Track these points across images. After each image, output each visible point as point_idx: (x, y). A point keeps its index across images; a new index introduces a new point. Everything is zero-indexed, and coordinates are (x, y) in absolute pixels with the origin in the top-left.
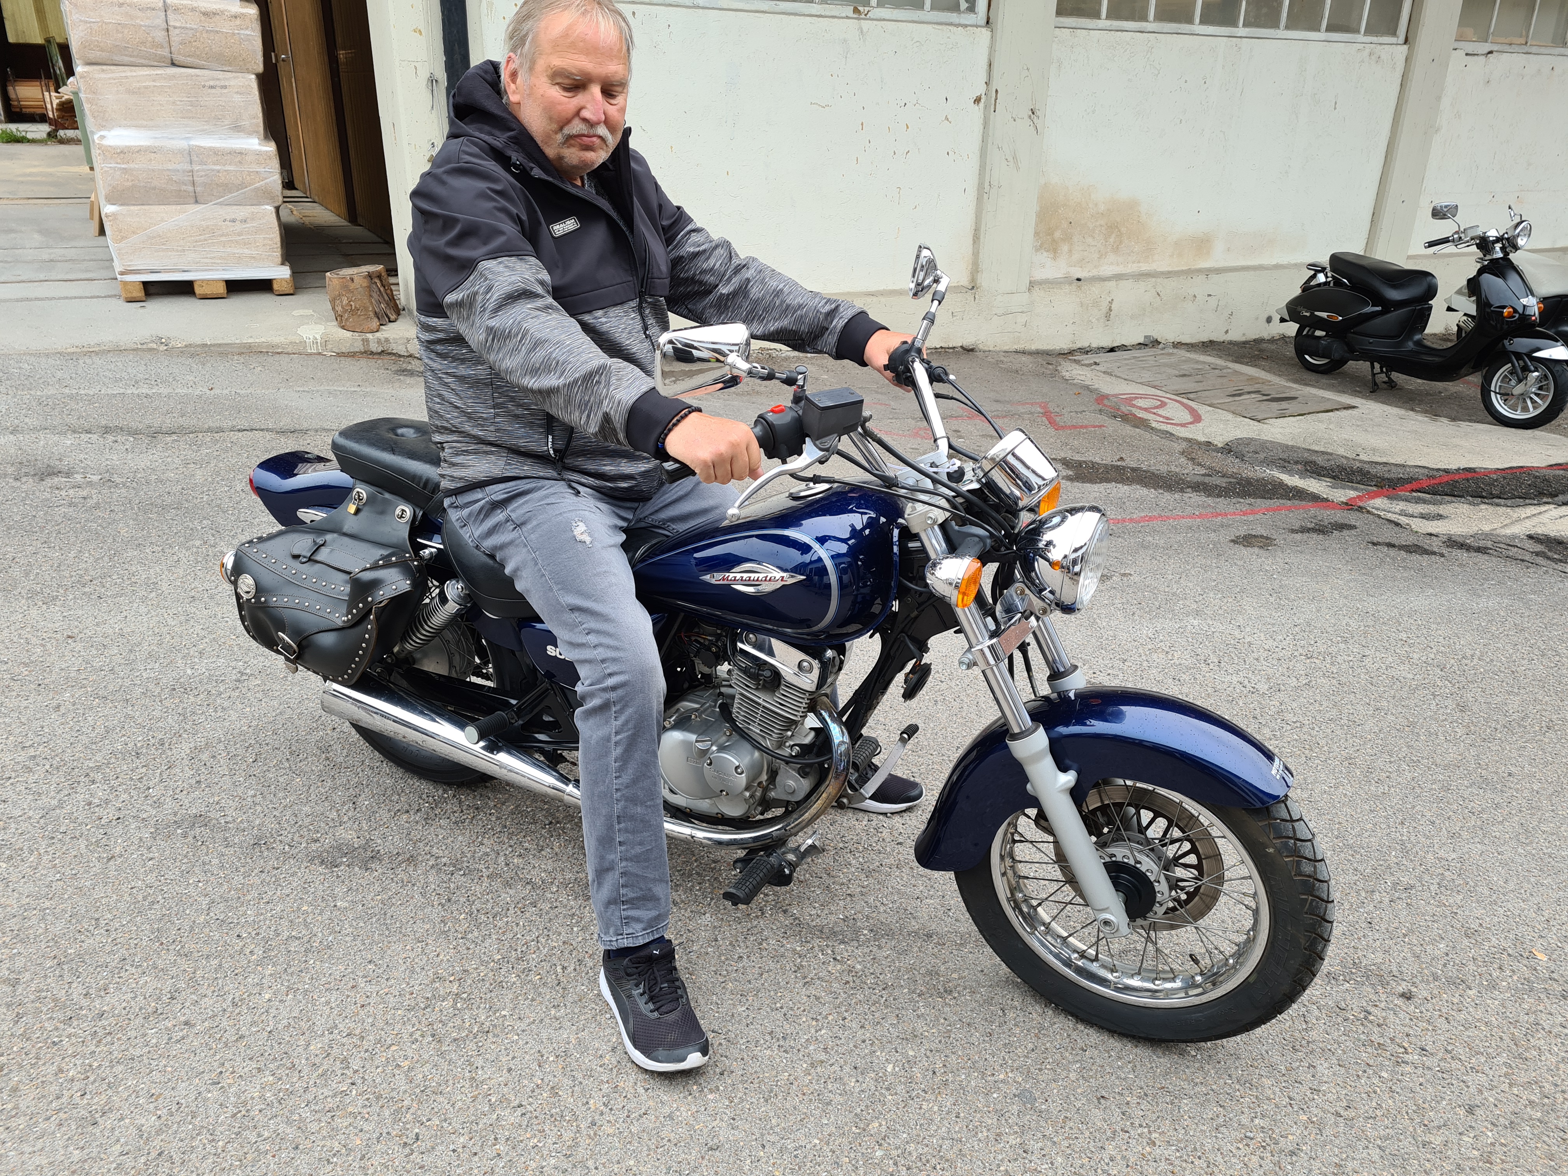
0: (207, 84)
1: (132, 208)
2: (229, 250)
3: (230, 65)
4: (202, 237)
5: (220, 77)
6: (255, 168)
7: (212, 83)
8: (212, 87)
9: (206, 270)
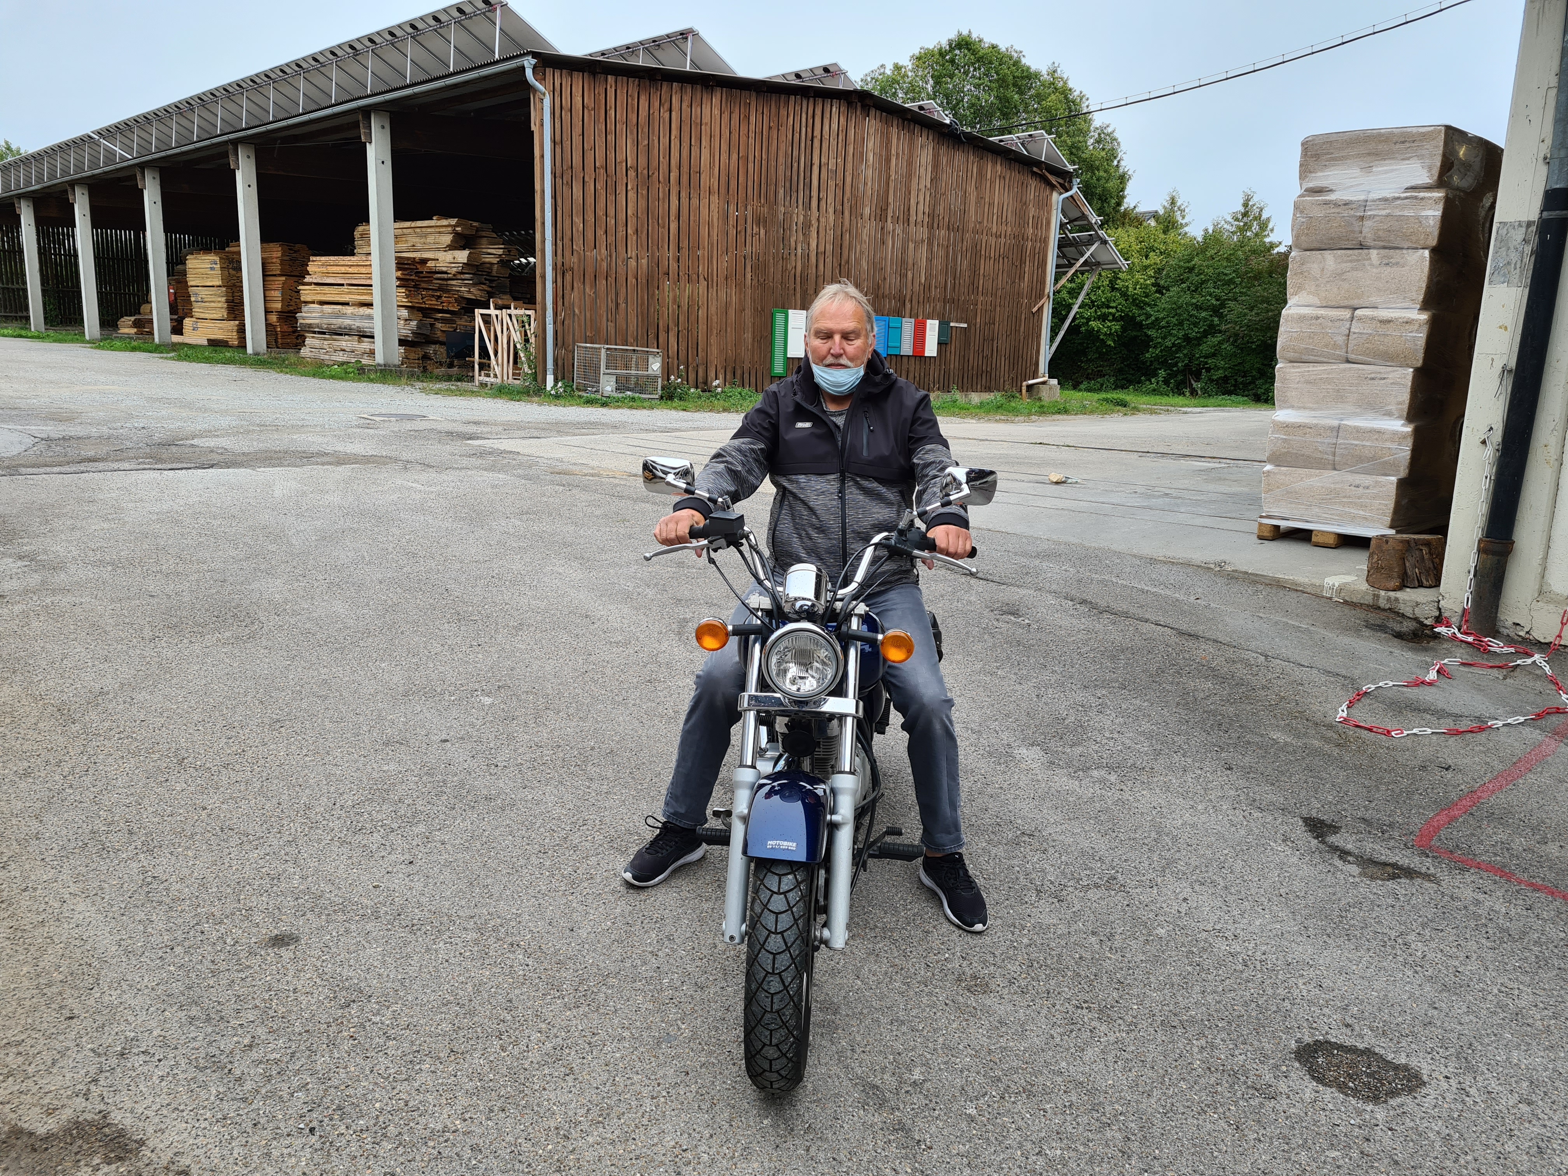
0: (1369, 376)
1: (1283, 468)
2: (1347, 509)
3: (1393, 361)
4: (1328, 497)
5: (1382, 371)
6: (1388, 445)
7: (1373, 376)
8: (1373, 379)
9: (1324, 523)
